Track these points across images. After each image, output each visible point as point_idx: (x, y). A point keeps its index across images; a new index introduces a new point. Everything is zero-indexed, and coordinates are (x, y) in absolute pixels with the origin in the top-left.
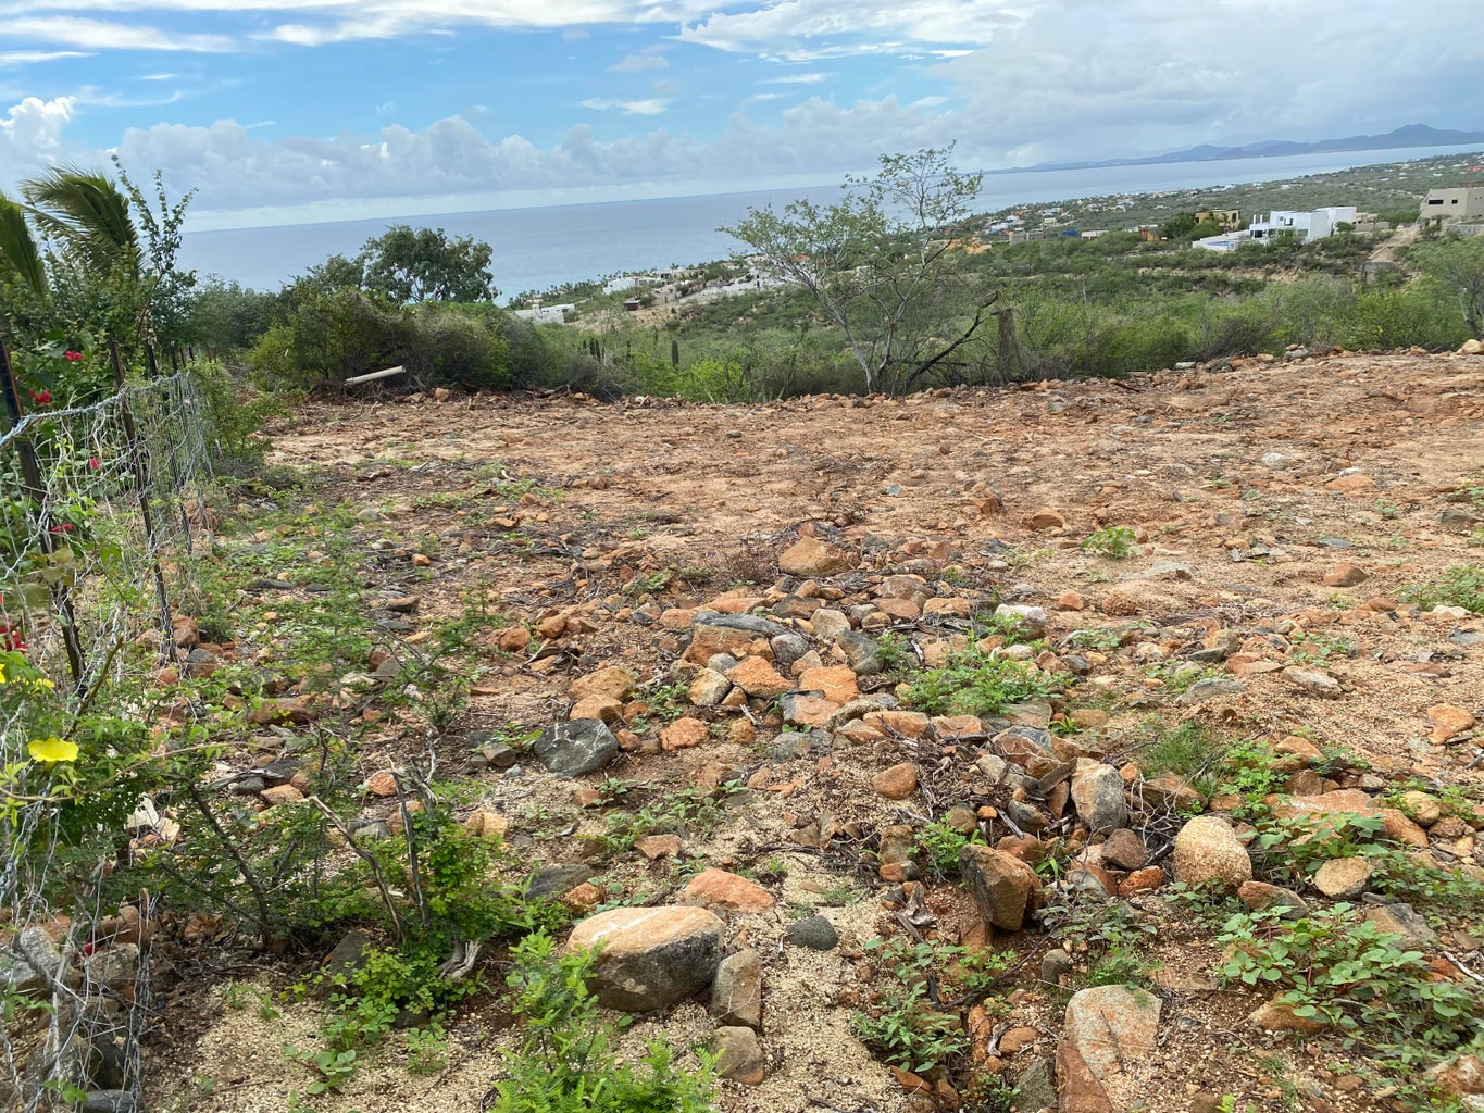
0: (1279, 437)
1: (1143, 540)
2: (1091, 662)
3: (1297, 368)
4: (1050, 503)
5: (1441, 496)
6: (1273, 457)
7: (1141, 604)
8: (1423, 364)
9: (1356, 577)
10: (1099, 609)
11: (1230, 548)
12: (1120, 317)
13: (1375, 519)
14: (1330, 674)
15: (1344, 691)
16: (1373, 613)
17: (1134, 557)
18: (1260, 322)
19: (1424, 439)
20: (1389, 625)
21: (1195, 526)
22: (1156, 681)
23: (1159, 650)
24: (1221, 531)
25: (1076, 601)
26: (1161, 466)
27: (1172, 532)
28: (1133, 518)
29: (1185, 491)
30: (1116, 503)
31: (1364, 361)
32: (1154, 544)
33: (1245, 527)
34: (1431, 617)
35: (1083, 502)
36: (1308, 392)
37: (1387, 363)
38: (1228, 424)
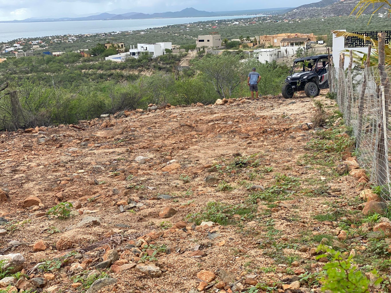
0: (144, 148)
1: (79, 207)
2: (46, 280)
3: (153, 114)
4: (34, 192)
5: (206, 170)
6: (140, 158)
7: (76, 242)
8: (202, 110)
9: (172, 213)
10: (54, 248)
11: (119, 206)
12: (72, 94)
13: (180, 183)
14: (157, 265)
15: (163, 272)
16: (177, 230)
17: (74, 217)
18: (136, 94)
19: (201, 144)
20: (183, 234)
21: (103, 196)
22: (78, 284)
23: (80, 266)
24: (116, 197)
25: (42, 246)
26: (90, 167)
27: (94, 201)
28: (75, 196)
29: (100, 179)
30: (68, 189)
31: (179, 110)
32: (84, 208)
33: (126, 194)
34: (199, 228)
35: (51, 190)
36: (157, 125)
37: (188, 110)
38: (122, 143)
